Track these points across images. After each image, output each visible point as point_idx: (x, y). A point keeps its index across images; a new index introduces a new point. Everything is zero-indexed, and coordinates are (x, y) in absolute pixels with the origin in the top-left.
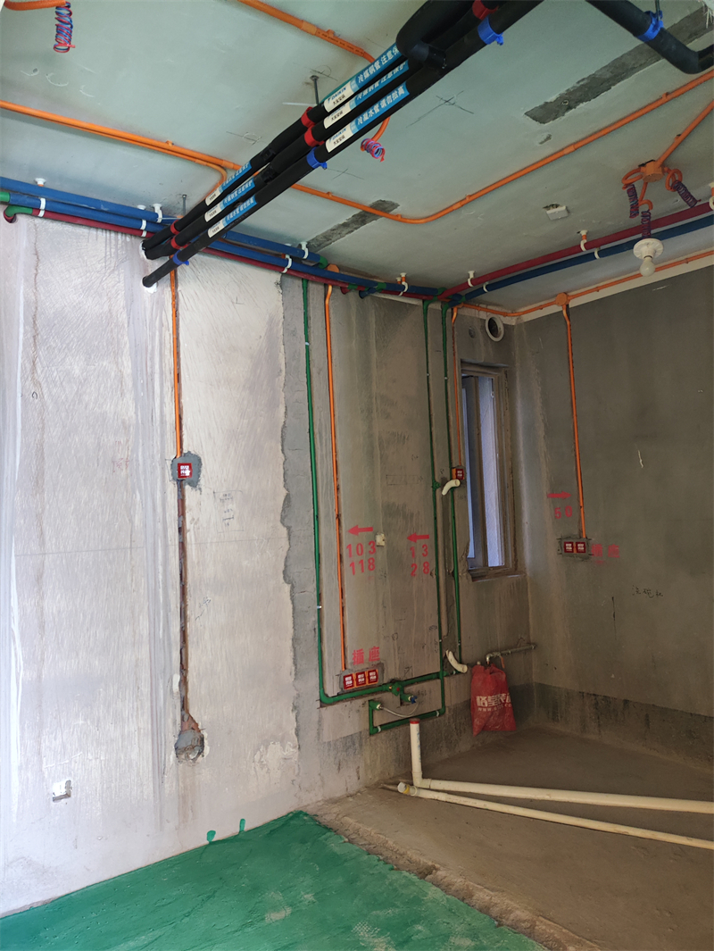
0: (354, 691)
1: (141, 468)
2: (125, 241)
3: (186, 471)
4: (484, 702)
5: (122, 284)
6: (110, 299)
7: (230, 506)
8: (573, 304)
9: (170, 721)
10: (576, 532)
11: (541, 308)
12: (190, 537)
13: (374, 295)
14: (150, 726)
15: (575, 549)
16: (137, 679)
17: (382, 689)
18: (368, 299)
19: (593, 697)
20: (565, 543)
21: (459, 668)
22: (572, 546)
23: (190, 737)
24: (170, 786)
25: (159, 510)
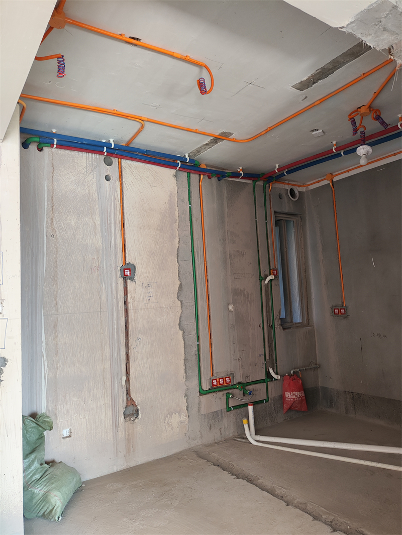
0: (218, 388)
1: (105, 271)
2: (96, 158)
3: (128, 272)
4: (289, 395)
5: (95, 179)
6: (89, 187)
7: (151, 290)
8: (335, 179)
9: (121, 400)
10: (340, 303)
11: (318, 182)
12: (130, 306)
13: (226, 179)
14: (111, 402)
15: (340, 313)
16: (104, 378)
17: (233, 387)
18: (222, 181)
19: (351, 394)
20: (335, 309)
21: (275, 376)
22: (338, 311)
23: (131, 409)
24: (121, 434)
25: (114, 292)
